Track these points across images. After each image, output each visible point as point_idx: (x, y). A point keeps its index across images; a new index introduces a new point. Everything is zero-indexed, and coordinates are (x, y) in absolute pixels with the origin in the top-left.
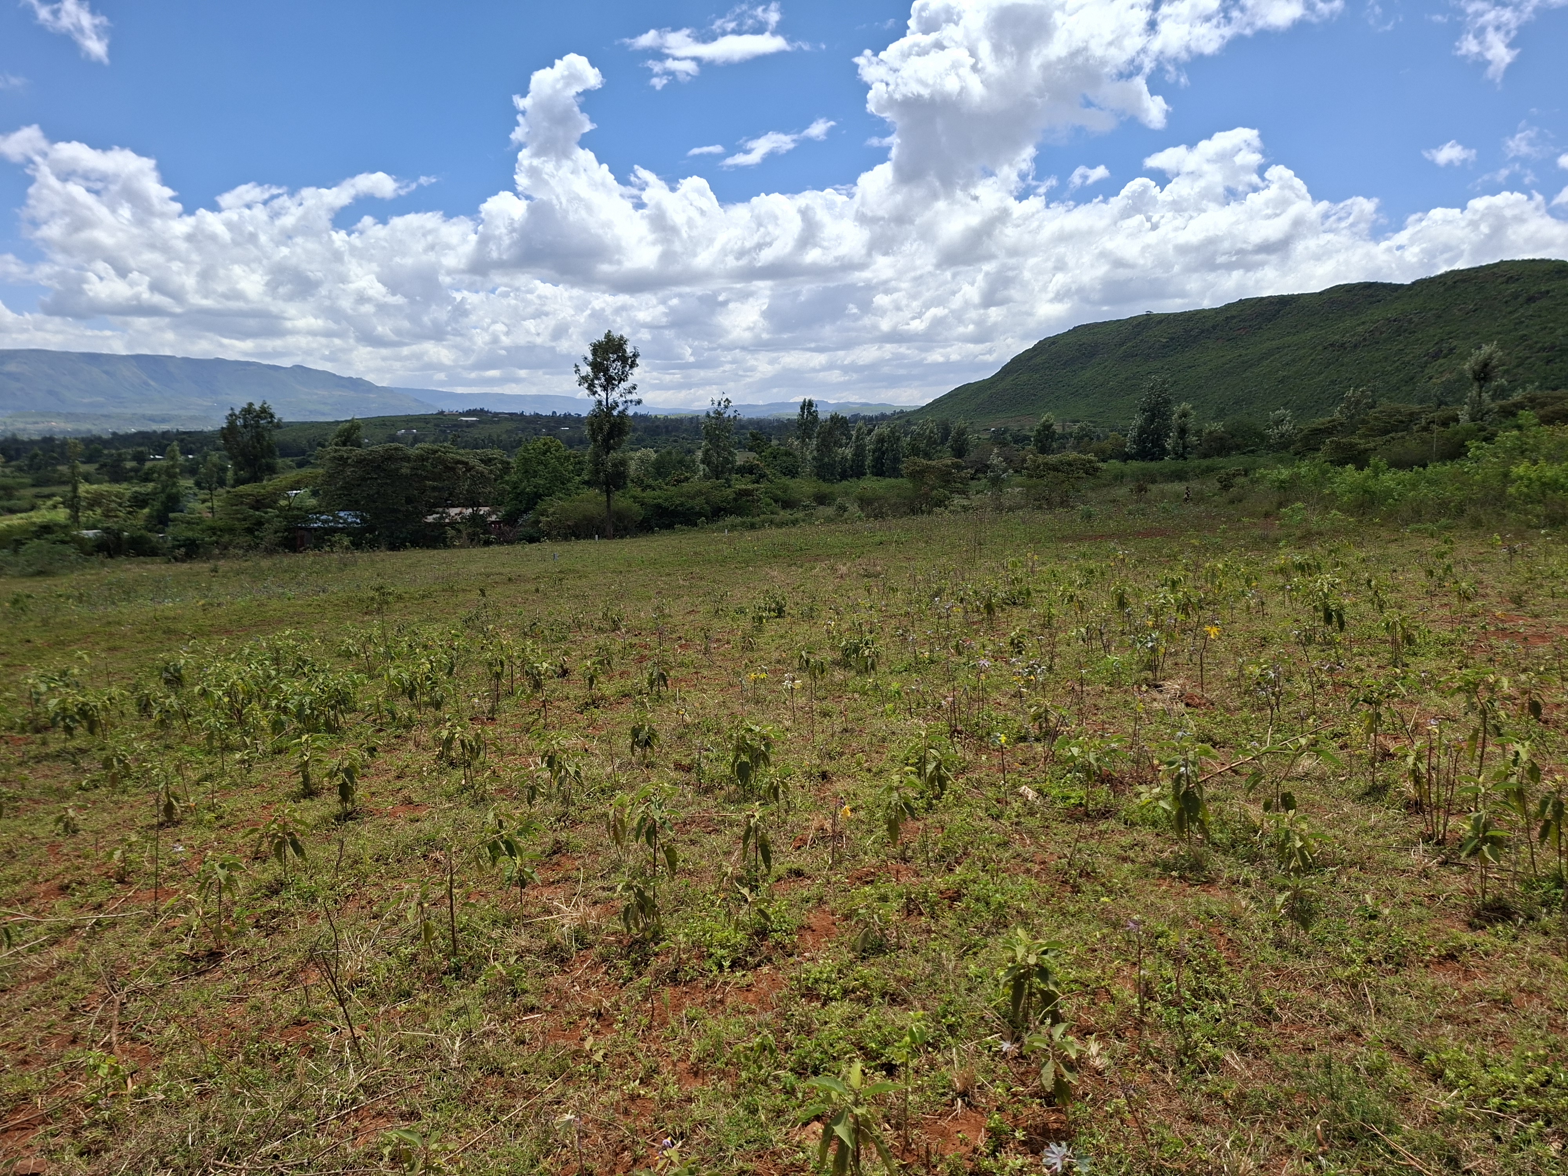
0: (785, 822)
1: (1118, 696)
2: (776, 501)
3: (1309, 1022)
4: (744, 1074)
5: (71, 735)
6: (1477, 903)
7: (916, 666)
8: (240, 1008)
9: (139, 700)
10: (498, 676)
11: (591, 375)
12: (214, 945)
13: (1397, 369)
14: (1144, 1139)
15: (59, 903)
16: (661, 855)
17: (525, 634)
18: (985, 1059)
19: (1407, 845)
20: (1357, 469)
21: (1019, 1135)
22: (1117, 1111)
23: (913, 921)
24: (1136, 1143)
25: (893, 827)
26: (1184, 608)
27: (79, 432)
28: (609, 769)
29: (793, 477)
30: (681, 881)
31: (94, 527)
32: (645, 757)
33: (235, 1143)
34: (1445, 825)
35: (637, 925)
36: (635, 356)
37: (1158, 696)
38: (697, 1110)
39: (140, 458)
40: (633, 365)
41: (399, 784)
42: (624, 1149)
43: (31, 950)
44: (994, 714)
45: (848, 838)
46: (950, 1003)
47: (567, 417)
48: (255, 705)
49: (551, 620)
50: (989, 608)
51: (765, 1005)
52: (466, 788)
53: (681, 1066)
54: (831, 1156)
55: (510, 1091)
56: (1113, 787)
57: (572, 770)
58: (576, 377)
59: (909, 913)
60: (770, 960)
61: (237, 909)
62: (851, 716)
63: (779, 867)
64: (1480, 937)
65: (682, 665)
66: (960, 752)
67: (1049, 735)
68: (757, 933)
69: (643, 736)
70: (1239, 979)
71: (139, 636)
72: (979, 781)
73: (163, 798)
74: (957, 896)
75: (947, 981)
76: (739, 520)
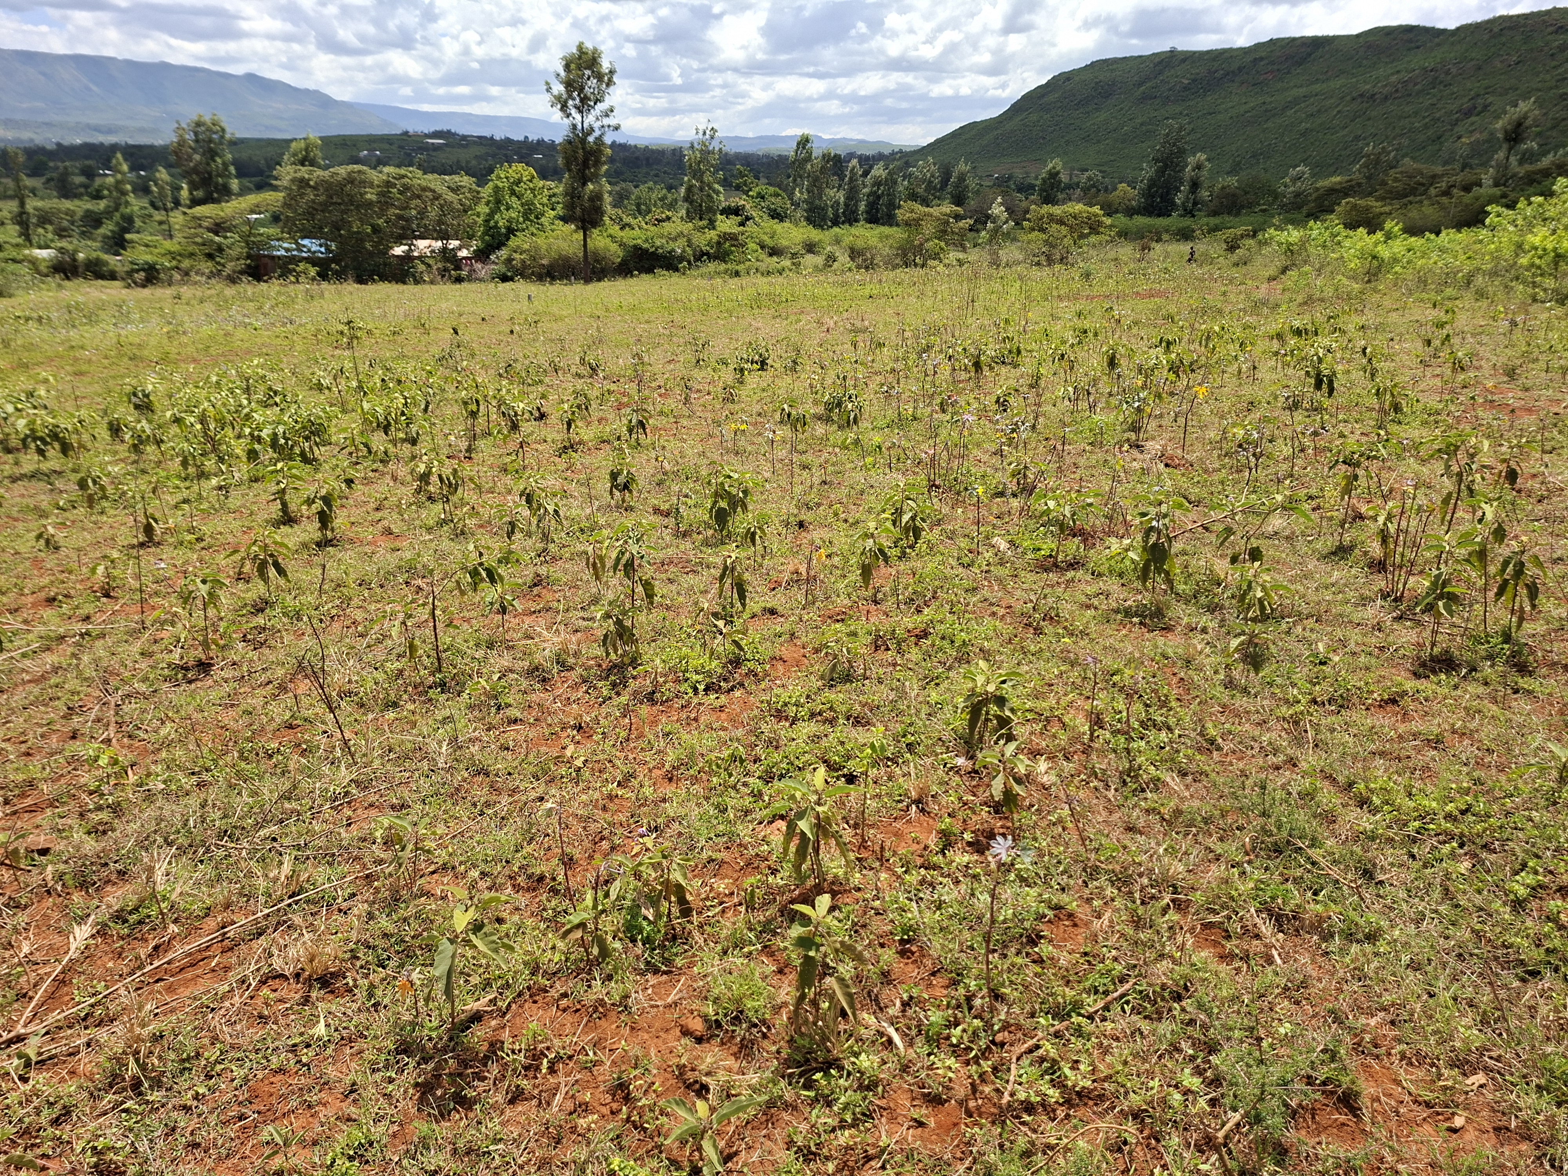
0: (761, 566)
1: (1100, 455)
2: (763, 247)
3: (1249, 752)
4: (715, 779)
5: (44, 456)
6: (1425, 655)
7: (900, 422)
8: (231, 713)
9: (110, 424)
10: (474, 414)
11: (565, 96)
12: (203, 657)
13: (1426, 126)
14: (1084, 844)
15: (48, 613)
16: (639, 589)
17: (500, 375)
18: (940, 772)
19: (1364, 601)
20: (1369, 233)
21: (968, 836)
22: (1060, 821)
23: (881, 655)
24: (1075, 846)
25: (866, 572)
26: (1174, 368)
27: (22, 141)
28: (588, 511)
29: (781, 221)
30: (656, 615)
31: (47, 247)
32: (623, 501)
33: (235, 827)
34: (1405, 584)
35: (616, 651)
36: (612, 72)
37: (1139, 456)
38: (671, 809)
39: (90, 174)
40: (610, 83)
41: (379, 515)
42: (602, 839)
43: (24, 655)
44: (973, 471)
45: (822, 581)
46: (911, 724)
47: (541, 142)
48: (229, 431)
49: (527, 362)
50: (977, 365)
51: (735, 722)
52: (445, 522)
53: (657, 773)
54: (793, 848)
55: (494, 789)
56: (1085, 541)
57: (551, 509)
58: (548, 97)
59: (877, 648)
60: (742, 685)
61: (223, 625)
62: (830, 469)
63: (755, 605)
64: (1422, 684)
65: (661, 413)
66: (936, 505)
67: (1028, 490)
68: (731, 662)
69: (621, 480)
70: (1187, 715)
71: (106, 362)
72: (953, 532)
73: (142, 519)
74: (925, 634)
75: (909, 707)
76: (723, 267)
